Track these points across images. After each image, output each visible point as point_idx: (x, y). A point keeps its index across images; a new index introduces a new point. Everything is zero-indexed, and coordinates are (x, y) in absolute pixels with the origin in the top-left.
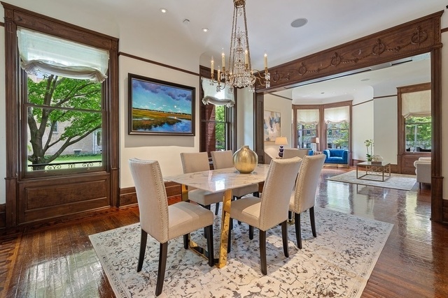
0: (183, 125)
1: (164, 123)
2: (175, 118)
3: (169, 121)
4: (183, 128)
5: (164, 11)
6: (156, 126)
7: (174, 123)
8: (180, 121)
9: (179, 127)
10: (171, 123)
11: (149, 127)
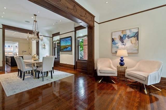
5: (54, 24)
10: (67, 48)
11: (63, 50)
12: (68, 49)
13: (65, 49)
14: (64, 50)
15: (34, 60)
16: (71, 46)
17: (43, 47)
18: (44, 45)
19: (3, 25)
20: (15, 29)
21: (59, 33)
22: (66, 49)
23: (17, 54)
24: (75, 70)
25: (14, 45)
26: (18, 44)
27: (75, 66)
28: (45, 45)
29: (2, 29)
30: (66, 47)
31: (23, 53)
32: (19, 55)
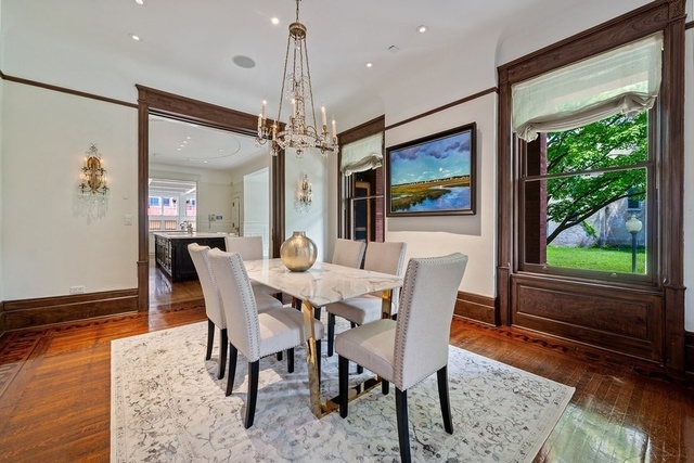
0: (454, 196)
1: (424, 198)
2: (441, 187)
3: (432, 193)
4: (454, 202)
5: (369, 65)
6: (414, 204)
7: (439, 196)
8: (449, 192)
9: (447, 201)
10: (435, 196)
11: (408, 206)
12: (445, 202)
13: (421, 200)
14: (419, 208)
15: (294, 270)
16: (473, 181)
17: (301, 194)
18: (305, 188)
19: (140, 88)
20: (190, 108)
21: (382, 118)
22: (427, 201)
23: (194, 226)
24: (505, 328)
25: (182, 194)
26: (195, 189)
27: (497, 301)
28: (310, 184)
29: (136, 110)
30: (429, 194)
31: (213, 223)
32: (197, 231)
